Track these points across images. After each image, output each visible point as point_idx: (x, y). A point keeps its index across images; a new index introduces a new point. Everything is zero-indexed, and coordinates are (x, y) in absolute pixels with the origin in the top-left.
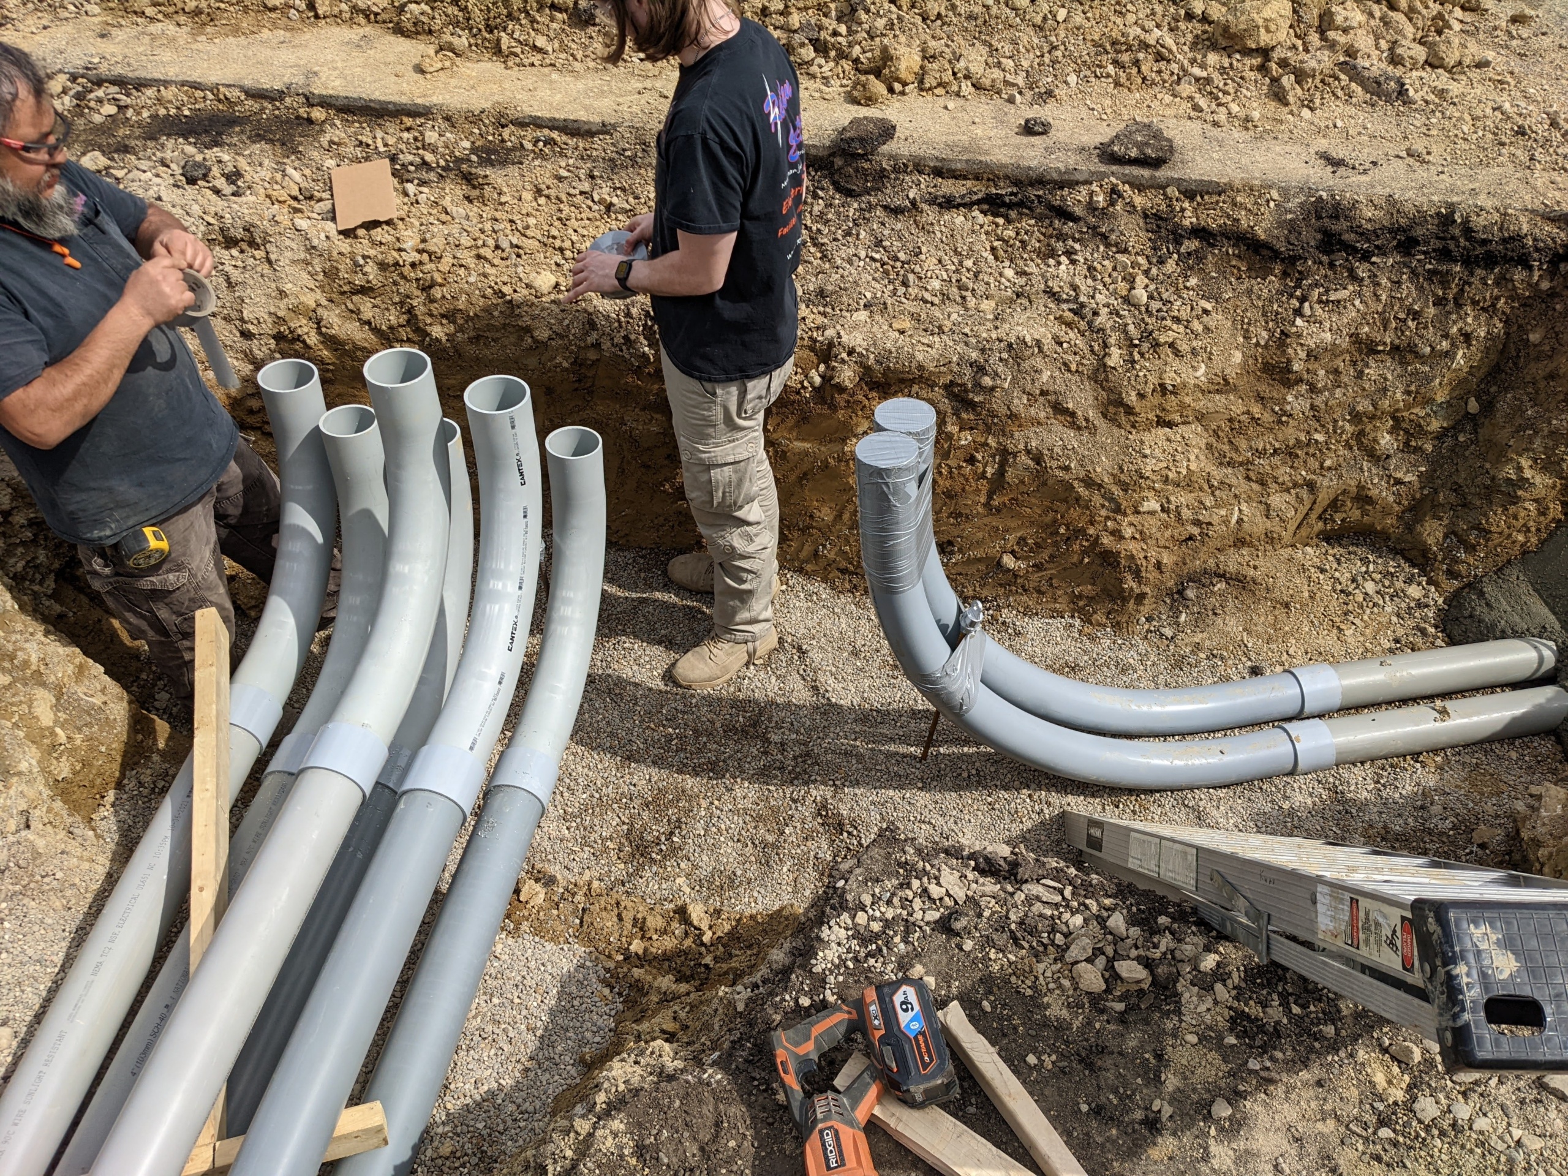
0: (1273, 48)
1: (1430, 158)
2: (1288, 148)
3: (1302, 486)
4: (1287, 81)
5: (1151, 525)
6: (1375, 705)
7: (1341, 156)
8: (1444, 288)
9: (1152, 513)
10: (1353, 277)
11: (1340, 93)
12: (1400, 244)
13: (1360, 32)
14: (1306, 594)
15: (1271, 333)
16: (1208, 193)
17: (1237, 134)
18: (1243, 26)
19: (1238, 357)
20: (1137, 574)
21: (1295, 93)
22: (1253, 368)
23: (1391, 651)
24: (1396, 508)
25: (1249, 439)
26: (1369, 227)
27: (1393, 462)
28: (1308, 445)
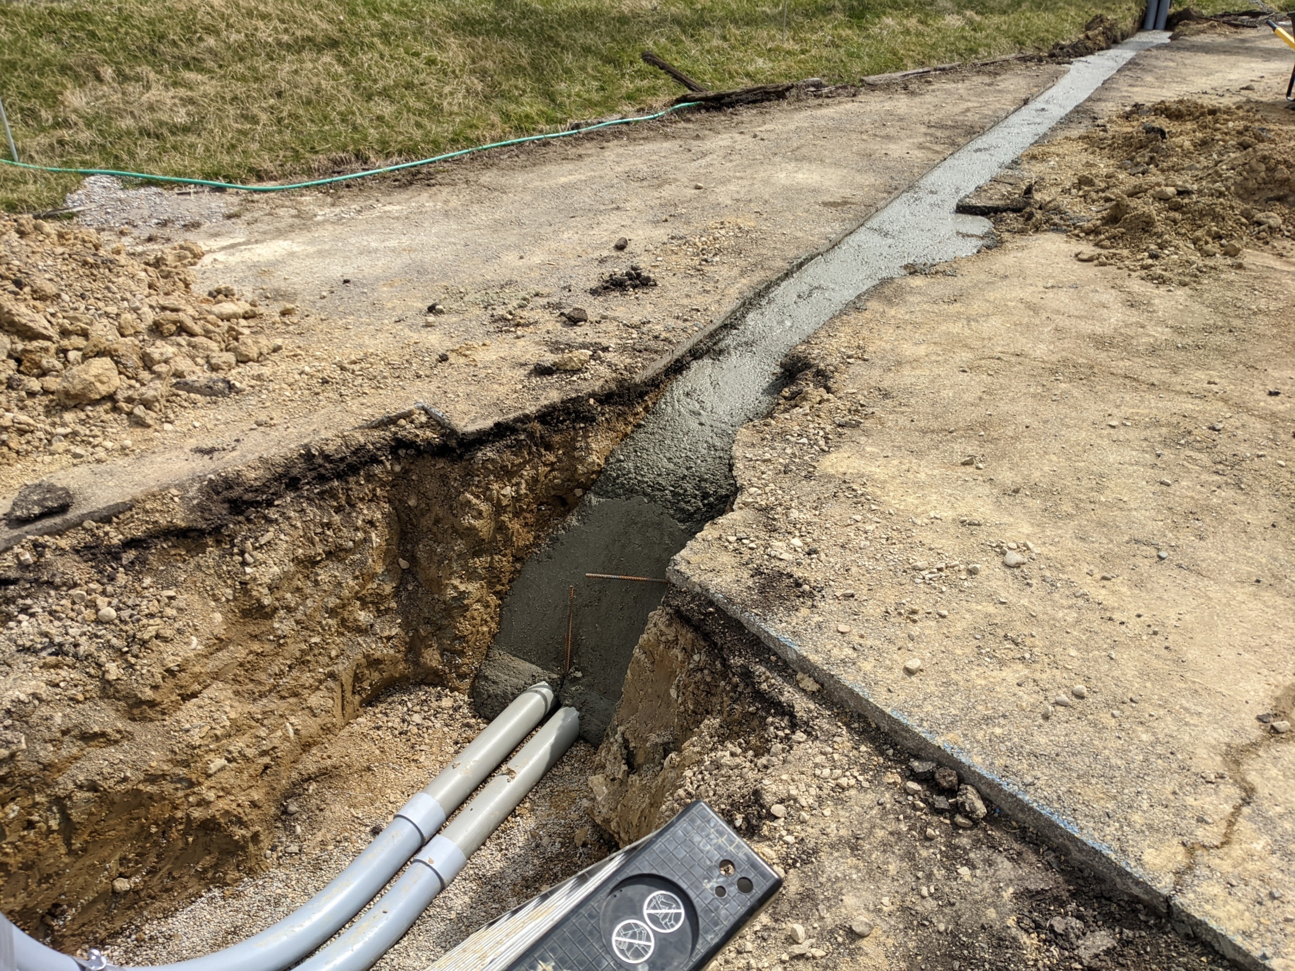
0: (115, 393)
1: (274, 422)
2: (167, 456)
3: (326, 680)
4: (139, 411)
5: (228, 778)
6: (468, 797)
7: (210, 446)
8: (336, 500)
9: (222, 769)
10: (270, 521)
11: (186, 404)
12: (288, 486)
13: (177, 359)
14: (377, 752)
15: (233, 587)
16: (120, 513)
17: (120, 462)
18: (79, 387)
19: (218, 617)
20: (240, 822)
21: (150, 417)
22: (234, 619)
23: (457, 752)
24: (399, 656)
25: (265, 670)
26: (258, 483)
27: (377, 628)
28: (311, 649)
